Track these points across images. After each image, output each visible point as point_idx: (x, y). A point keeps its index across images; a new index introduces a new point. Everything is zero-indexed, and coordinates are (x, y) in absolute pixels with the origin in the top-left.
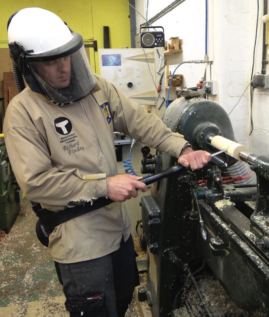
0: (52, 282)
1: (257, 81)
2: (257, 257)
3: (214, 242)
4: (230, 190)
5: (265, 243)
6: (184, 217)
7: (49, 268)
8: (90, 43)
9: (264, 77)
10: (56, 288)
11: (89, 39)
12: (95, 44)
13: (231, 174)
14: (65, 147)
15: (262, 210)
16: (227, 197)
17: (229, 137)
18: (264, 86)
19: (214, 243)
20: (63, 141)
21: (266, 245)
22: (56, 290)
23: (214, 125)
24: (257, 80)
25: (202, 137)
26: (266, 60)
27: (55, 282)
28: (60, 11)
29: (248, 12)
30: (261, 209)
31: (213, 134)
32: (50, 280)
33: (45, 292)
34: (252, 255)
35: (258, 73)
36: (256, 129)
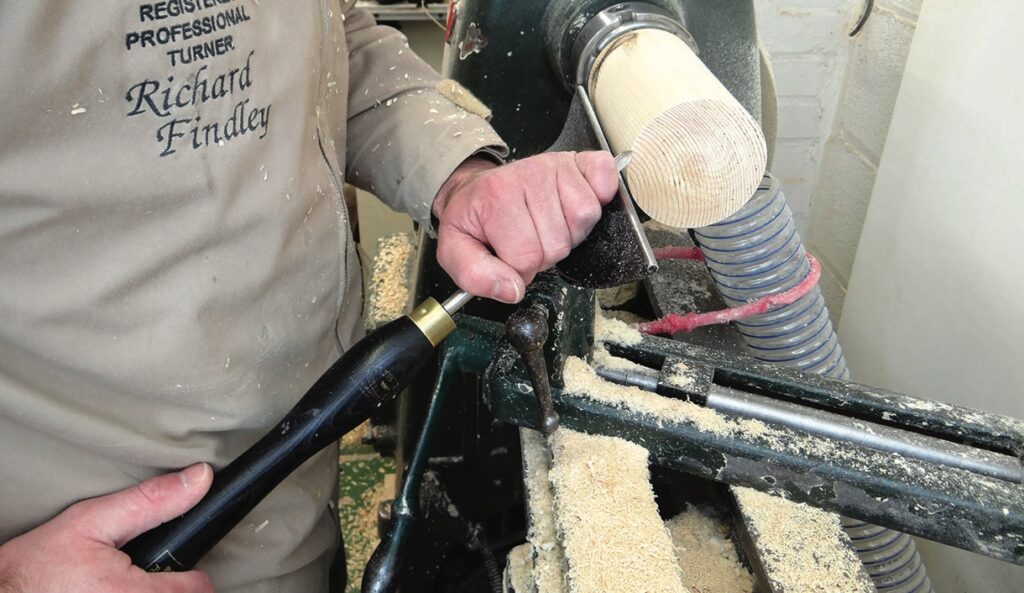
14: (149, 89)
20: (146, 37)
36: (884, 13)
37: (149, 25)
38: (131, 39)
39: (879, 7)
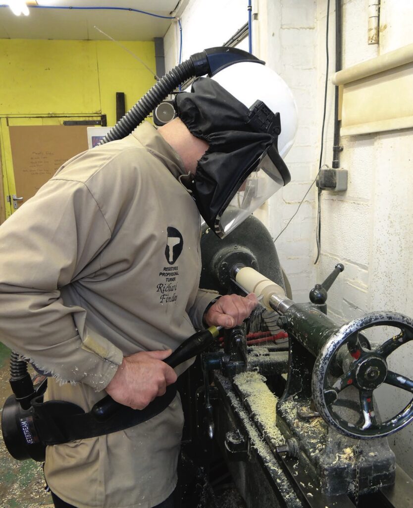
0: (16, 487)
1: (323, 179)
2: (280, 471)
3: (231, 439)
4: (260, 355)
5: (290, 449)
6: (198, 394)
7: (14, 465)
8: (95, 119)
9: (335, 173)
10: (21, 496)
11: (95, 112)
12: (104, 120)
13: (270, 329)
14: (161, 285)
15: (297, 392)
16: (255, 368)
17: (270, 268)
18: (335, 187)
19: (230, 441)
20: (163, 274)
21: (292, 453)
22: (21, 499)
23: (246, 250)
24: (323, 176)
25: (224, 269)
26: (340, 145)
27: (20, 487)
28: (49, 69)
29: (314, 68)
30: (295, 390)
31: (242, 264)
32: (13, 483)
33: (3, 502)
34: (272, 468)
35: (326, 165)
36: (325, 255)
37: (165, 272)
38: (161, 274)
39: (323, 253)
